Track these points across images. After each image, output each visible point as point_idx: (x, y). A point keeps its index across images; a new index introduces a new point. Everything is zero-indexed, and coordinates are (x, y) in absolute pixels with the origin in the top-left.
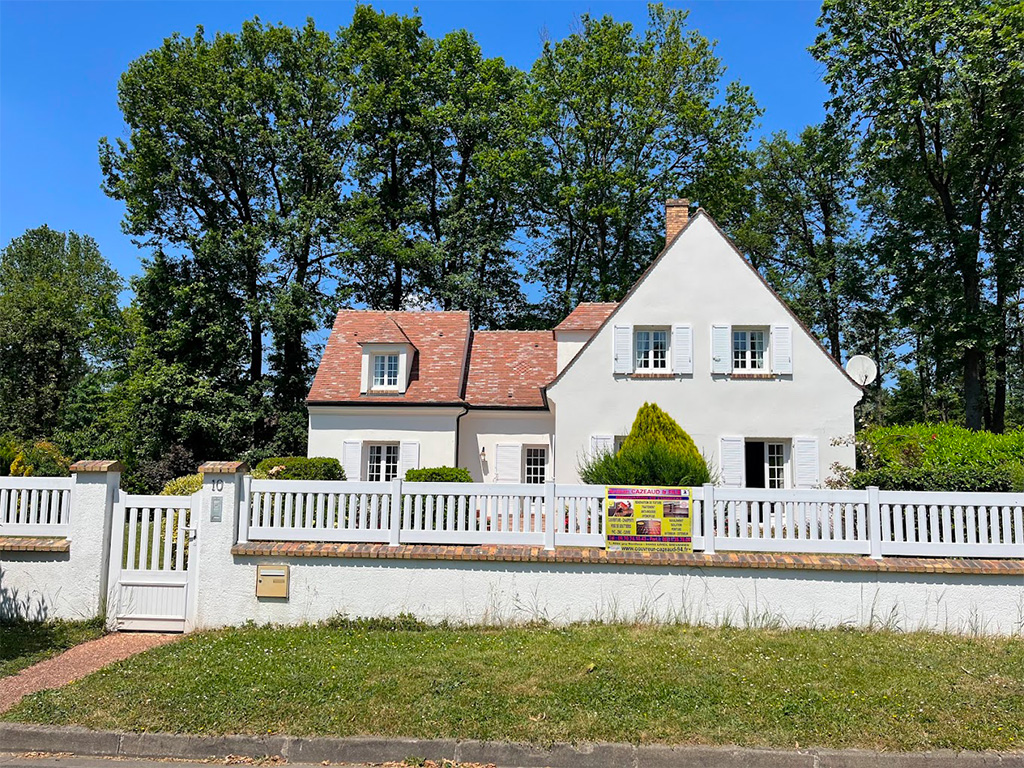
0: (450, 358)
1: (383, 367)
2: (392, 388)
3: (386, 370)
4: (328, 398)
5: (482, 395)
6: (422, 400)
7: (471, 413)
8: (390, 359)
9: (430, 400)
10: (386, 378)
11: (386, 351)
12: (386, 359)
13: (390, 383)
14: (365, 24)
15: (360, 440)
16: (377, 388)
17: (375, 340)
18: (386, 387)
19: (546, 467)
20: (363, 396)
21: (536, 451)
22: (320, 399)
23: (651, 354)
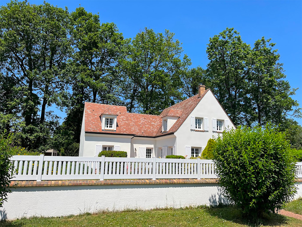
0: (125, 120)
1: (108, 122)
2: (110, 129)
3: (109, 123)
4: (92, 131)
5: (135, 132)
6: (122, 133)
7: (135, 138)
8: (110, 120)
9: (125, 133)
10: (109, 125)
11: (109, 117)
12: (109, 120)
13: (110, 127)
14: (81, 13)
15: (102, 145)
16: (106, 128)
17: (107, 113)
18: (109, 128)
19: (152, 154)
20: (103, 131)
21: (149, 149)
22: (89, 131)
23: (198, 125)
